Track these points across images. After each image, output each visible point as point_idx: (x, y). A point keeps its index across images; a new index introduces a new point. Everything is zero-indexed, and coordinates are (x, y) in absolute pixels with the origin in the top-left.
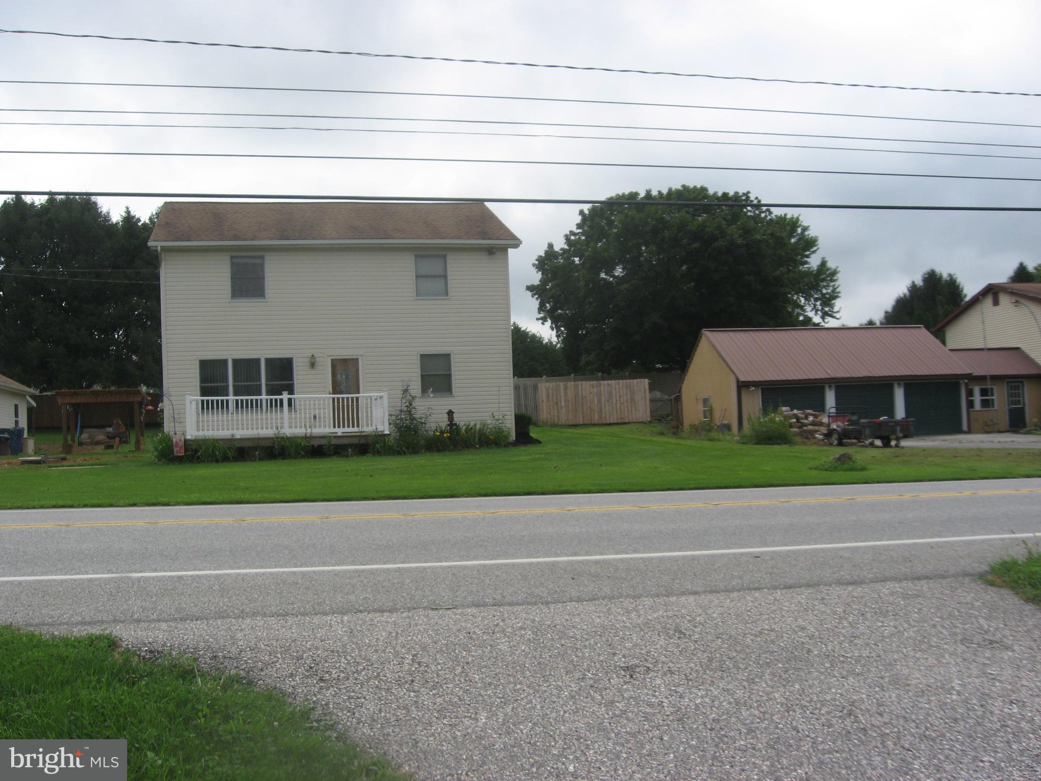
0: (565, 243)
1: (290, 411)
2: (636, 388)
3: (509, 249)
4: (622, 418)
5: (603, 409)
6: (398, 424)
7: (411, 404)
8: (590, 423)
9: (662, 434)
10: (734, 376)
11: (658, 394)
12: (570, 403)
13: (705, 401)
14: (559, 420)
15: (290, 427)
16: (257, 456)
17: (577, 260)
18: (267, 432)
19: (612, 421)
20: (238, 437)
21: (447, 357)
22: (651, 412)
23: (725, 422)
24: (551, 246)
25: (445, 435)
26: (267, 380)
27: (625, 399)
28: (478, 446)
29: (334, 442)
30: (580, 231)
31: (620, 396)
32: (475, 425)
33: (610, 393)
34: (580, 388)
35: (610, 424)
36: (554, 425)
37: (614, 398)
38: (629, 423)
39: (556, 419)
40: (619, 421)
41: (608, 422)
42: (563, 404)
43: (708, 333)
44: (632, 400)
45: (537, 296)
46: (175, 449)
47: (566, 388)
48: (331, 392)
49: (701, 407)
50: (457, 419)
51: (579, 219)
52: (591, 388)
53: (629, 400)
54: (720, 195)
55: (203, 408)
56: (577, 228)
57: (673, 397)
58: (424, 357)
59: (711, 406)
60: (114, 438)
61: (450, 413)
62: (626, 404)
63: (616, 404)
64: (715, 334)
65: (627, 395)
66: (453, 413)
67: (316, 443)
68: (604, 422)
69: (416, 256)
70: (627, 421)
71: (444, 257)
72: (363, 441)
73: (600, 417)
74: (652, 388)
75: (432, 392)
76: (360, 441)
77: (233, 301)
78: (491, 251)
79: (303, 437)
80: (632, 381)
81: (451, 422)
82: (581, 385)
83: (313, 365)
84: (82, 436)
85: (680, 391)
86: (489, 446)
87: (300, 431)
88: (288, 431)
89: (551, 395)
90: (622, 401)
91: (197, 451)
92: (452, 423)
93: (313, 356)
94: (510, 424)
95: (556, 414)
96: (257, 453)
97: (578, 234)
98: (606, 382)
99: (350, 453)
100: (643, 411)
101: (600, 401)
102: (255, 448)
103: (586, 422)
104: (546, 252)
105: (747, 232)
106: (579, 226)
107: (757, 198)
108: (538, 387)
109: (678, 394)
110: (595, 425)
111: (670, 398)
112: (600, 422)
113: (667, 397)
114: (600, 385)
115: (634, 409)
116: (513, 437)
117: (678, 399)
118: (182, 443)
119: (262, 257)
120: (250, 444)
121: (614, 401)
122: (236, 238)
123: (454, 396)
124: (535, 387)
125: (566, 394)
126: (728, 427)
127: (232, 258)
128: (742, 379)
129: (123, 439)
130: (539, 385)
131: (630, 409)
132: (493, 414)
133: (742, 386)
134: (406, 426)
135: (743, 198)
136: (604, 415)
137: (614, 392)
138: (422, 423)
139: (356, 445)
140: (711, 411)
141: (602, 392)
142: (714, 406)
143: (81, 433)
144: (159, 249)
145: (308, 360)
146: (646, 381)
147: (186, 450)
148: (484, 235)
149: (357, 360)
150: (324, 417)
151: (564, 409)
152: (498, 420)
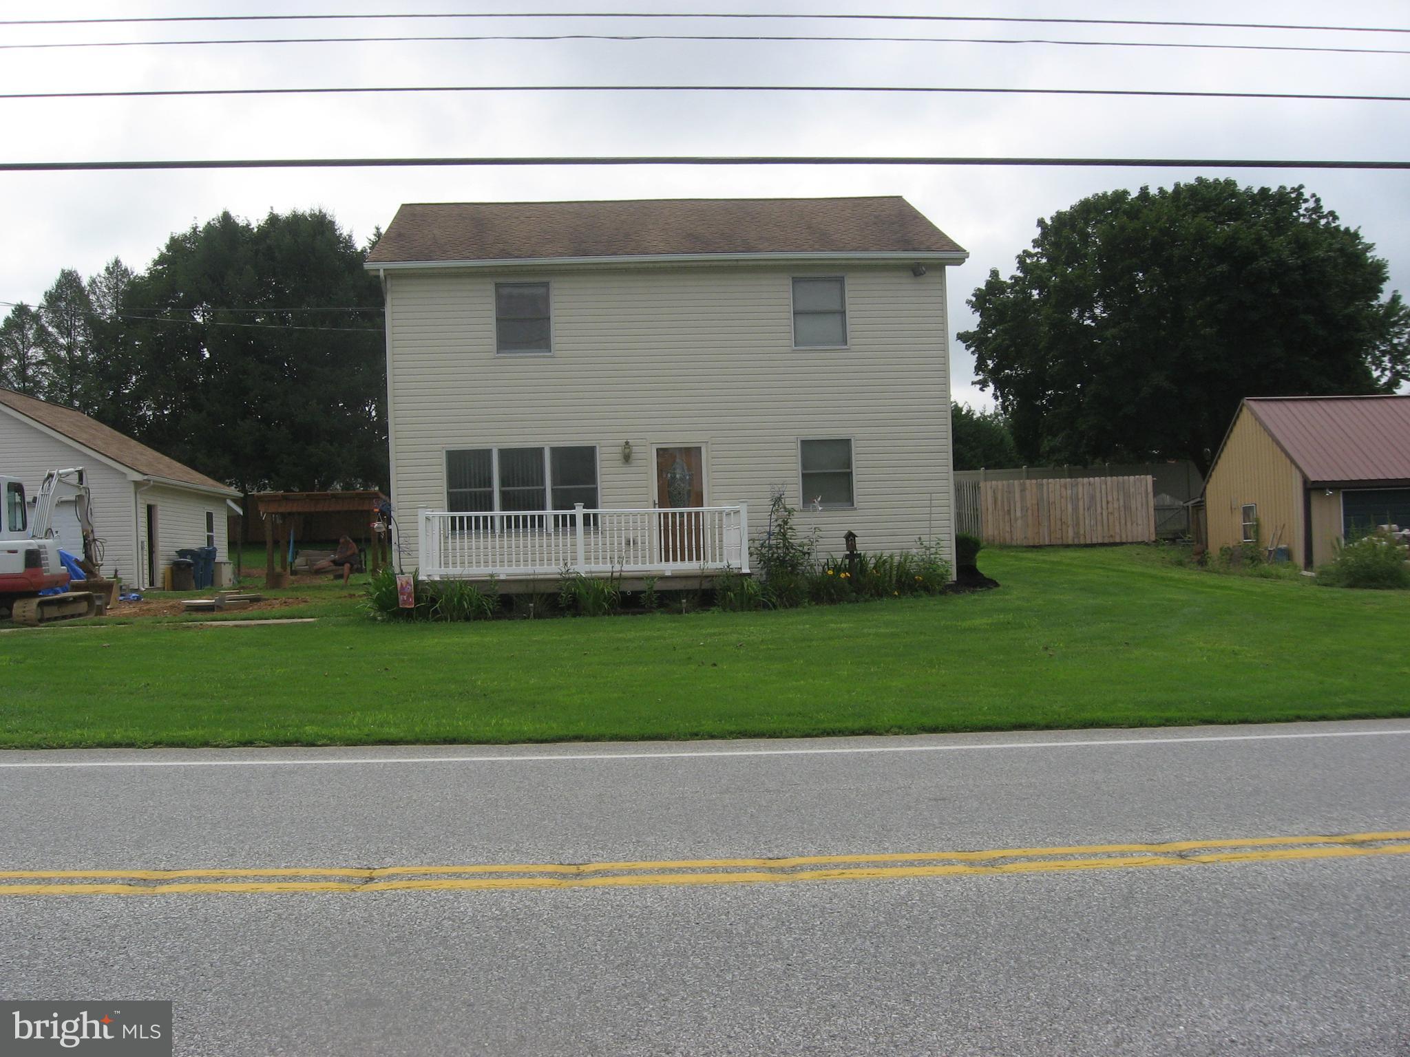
0: (1018, 268)
1: (587, 532)
2: (1132, 490)
3: (947, 267)
4: (1112, 536)
5: (1081, 523)
6: (763, 555)
7: (786, 523)
8: (1059, 542)
9: (1180, 564)
10: (1298, 472)
11: (1167, 499)
12: (1030, 512)
13: (1247, 511)
14: (1012, 539)
15: (588, 559)
16: (532, 610)
17: (1035, 293)
18: (550, 569)
19: (1095, 541)
20: (502, 577)
21: (846, 443)
22: (1156, 528)
23: (1283, 546)
24: (995, 273)
25: (843, 575)
26: (554, 483)
27: (1116, 505)
28: (896, 593)
29: (659, 586)
30: (1040, 250)
31: (1108, 503)
32: (891, 557)
33: (1093, 498)
34: (1045, 488)
35: (1092, 546)
36: (1004, 547)
37: (1099, 505)
38: (1122, 544)
39: (1008, 536)
40: (1106, 541)
41: (1088, 542)
42: (1019, 514)
43: (1252, 404)
44: (1127, 508)
45: (973, 349)
46: (401, 597)
47: (1023, 490)
48: (657, 502)
49: (1238, 520)
50: (861, 546)
51: (1037, 233)
52: (1063, 489)
53: (1122, 509)
54: (1256, 192)
55: (454, 528)
56: (1034, 247)
57: (1190, 504)
58: (808, 446)
59: (1257, 520)
60: (342, 564)
61: (850, 537)
62: (1116, 515)
63: (1102, 514)
64: (1264, 405)
65: (1118, 499)
66: (855, 536)
67: (628, 588)
68: (1082, 542)
69: (795, 281)
70: (1118, 540)
71: (841, 281)
72: (706, 585)
73: (1077, 534)
74: (1157, 490)
75: (820, 502)
76: (701, 585)
77: (499, 355)
78: (917, 270)
79: (607, 579)
80: (1126, 478)
81: (852, 552)
82: (1048, 484)
83: (627, 458)
84: (296, 561)
85: (1203, 494)
86: (915, 593)
87: (602, 568)
88: (583, 568)
89: (1000, 498)
90: (1110, 510)
91: (434, 601)
92: (852, 555)
93: (627, 443)
94: (948, 554)
95: (1008, 529)
96: (531, 605)
97: (1036, 254)
98: (1086, 480)
99: (684, 606)
100: (1143, 526)
101: (1075, 509)
102: (530, 597)
103: (1054, 542)
104: (988, 283)
105: (1301, 246)
106: (1036, 243)
107: (1314, 195)
108: (979, 488)
109: (1199, 499)
110: (1068, 546)
111: (1185, 505)
112: (1076, 542)
113: (1181, 503)
114: (1077, 484)
115: (1129, 524)
116: (953, 577)
117: (1200, 506)
118: (411, 589)
119: (546, 285)
120: (520, 589)
121: (1099, 510)
122: (505, 254)
123: (856, 509)
124: (976, 487)
125: (1023, 498)
126: (1287, 554)
127: (498, 286)
128: (1313, 478)
129: (355, 566)
130: (982, 484)
131: (1123, 522)
132: (920, 538)
133: (1312, 489)
134: (778, 558)
135: (1293, 195)
136: (1082, 532)
137: (1098, 495)
138: (804, 554)
139: (694, 592)
140: (1257, 528)
141: (1080, 496)
142: (1262, 520)
143: (296, 554)
144: (382, 273)
145: (619, 449)
146: (1149, 478)
147: (418, 599)
148: (907, 245)
149: (700, 448)
150: (643, 543)
151: (1019, 522)
152: (928, 549)
